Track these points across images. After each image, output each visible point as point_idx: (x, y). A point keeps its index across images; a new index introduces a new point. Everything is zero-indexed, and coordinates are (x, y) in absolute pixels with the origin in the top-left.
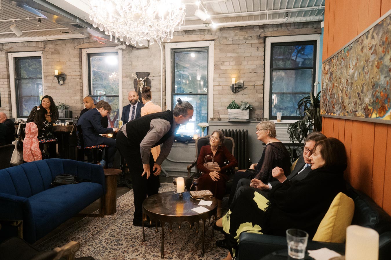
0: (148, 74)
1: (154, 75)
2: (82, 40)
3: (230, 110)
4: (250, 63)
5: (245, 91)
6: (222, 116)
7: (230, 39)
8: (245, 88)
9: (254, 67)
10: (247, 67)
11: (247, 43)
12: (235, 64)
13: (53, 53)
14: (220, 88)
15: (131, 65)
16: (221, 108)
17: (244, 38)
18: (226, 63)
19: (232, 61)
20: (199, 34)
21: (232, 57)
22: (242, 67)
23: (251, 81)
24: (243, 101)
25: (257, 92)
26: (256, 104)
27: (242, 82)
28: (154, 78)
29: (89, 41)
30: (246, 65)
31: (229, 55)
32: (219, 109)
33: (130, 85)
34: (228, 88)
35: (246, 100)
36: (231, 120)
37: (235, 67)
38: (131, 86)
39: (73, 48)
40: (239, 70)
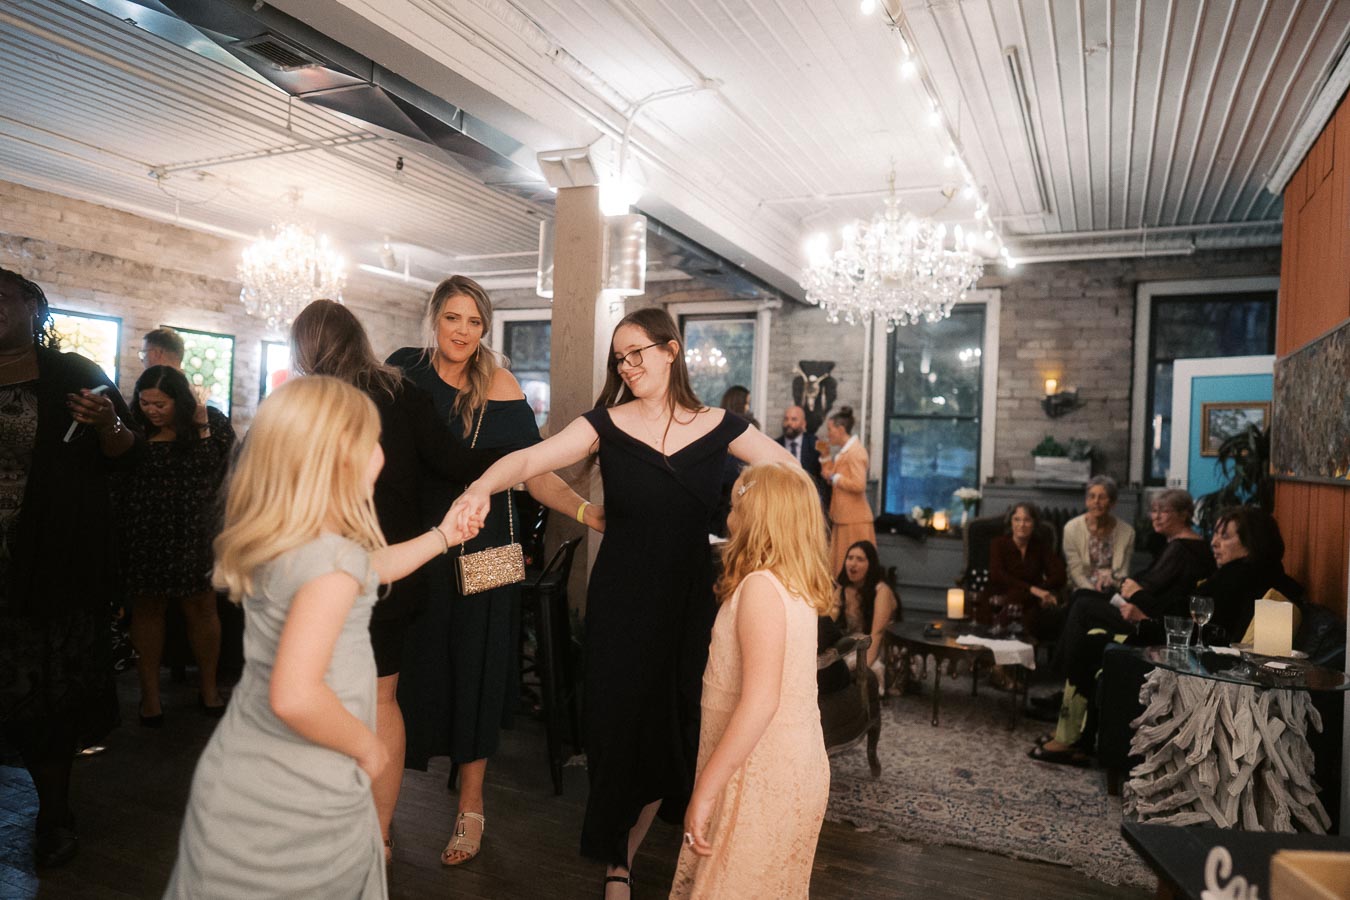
0: (830, 366)
1: (844, 369)
3: (1040, 461)
4: (1095, 343)
5: (1080, 414)
6: (1016, 474)
7: (1045, 286)
8: (1080, 406)
9: (1105, 354)
10: (1086, 355)
11: (1087, 295)
12: (1054, 347)
14: (1015, 404)
15: (789, 343)
16: (1015, 455)
17: (1081, 285)
18: (1031, 345)
19: (1049, 339)
21: (1044, 330)
22: (1073, 354)
23: (1097, 389)
24: (1077, 438)
25: (1111, 417)
26: (1109, 447)
27: (1072, 390)
28: (846, 376)
30: (1083, 349)
31: (1040, 324)
32: (1009, 454)
33: (782, 391)
34: (1034, 404)
35: (1084, 436)
36: (1042, 485)
37: (1055, 354)
38: (784, 395)
40: (1066, 361)
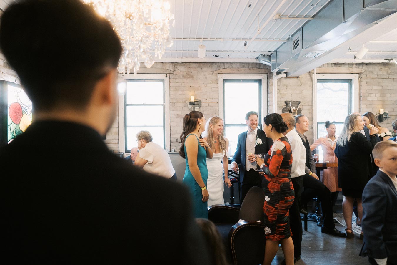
0: (299, 103)
1: (303, 104)
2: (222, 64)
4: (393, 95)
7: (375, 73)
8: (389, 118)
10: (390, 99)
11: (389, 77)
12: (379, 96)
13: (184, 77)
17: (387, 74)
18: (372, 95)
19: (377, 93)
20: (347, 67)
21: (377, 90)
22: (386, 99)
23: (394, 111)
27: (387, 112)
28: (304, 107)
29: (231, 67)
30: (389, 97)
31: (375, 87)
37: (380, 99)
39: (212, 73)
40: (384, 101)
